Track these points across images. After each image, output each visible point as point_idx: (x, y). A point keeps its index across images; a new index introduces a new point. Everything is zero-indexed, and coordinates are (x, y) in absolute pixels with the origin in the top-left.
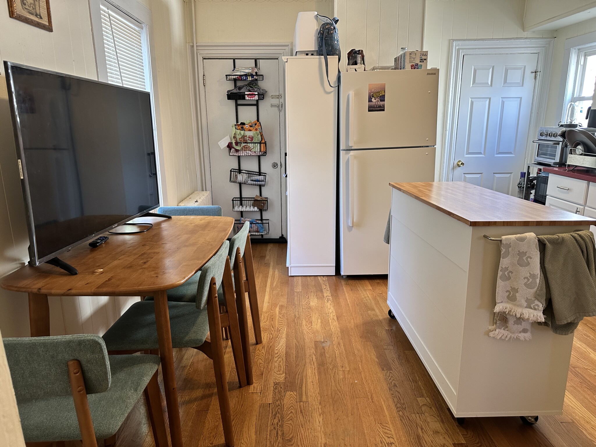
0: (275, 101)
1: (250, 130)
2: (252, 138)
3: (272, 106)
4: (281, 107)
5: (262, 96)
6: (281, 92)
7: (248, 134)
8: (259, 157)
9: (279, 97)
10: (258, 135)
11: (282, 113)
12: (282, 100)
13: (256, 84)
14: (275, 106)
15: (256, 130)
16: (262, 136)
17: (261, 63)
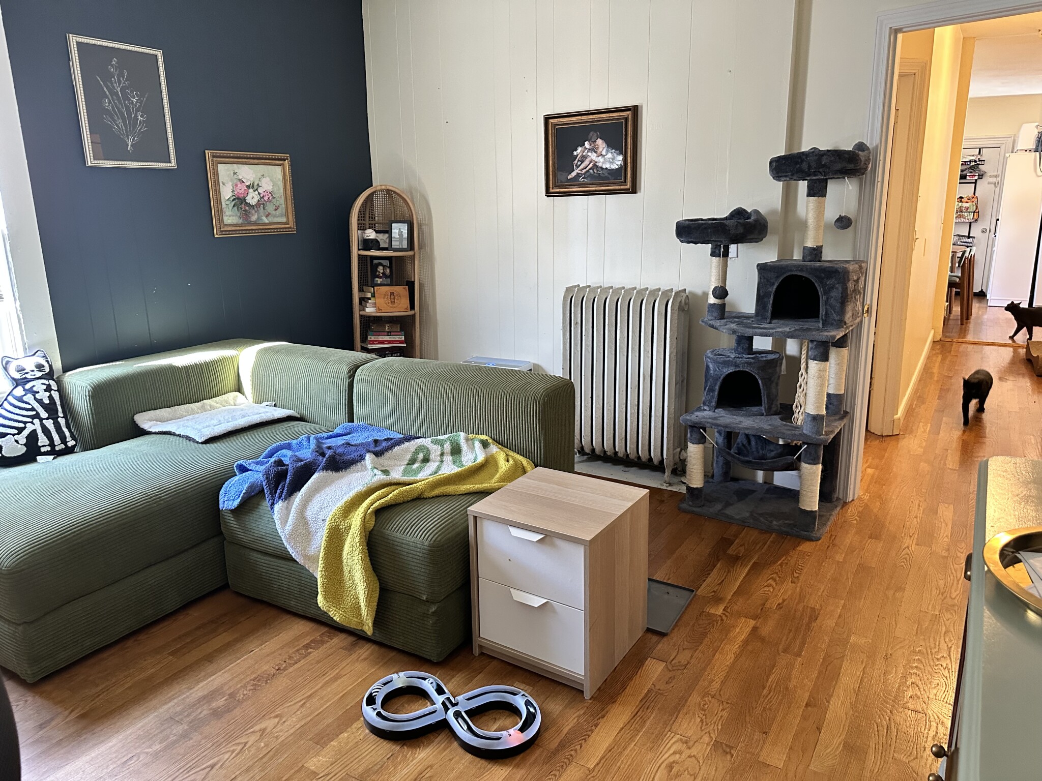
0: (993, 180)
1: (967, 202)
2: (968, 208)
3: (989, 183)
4: (998, 185)
5: (981, 176)
6: (1000, 173)
7: (965, 205)
8: (970, 223)
9: (996, 176)
10: (973, 206)
11: (998, 189)
12: (999, 179)
13: (978, 168)
14: (992, 183)
15: (973, 202)
16: (977, 206)
17: (984, 151)
